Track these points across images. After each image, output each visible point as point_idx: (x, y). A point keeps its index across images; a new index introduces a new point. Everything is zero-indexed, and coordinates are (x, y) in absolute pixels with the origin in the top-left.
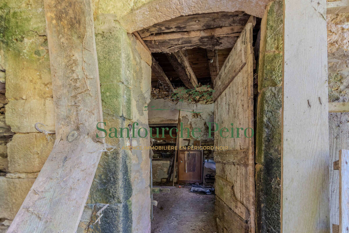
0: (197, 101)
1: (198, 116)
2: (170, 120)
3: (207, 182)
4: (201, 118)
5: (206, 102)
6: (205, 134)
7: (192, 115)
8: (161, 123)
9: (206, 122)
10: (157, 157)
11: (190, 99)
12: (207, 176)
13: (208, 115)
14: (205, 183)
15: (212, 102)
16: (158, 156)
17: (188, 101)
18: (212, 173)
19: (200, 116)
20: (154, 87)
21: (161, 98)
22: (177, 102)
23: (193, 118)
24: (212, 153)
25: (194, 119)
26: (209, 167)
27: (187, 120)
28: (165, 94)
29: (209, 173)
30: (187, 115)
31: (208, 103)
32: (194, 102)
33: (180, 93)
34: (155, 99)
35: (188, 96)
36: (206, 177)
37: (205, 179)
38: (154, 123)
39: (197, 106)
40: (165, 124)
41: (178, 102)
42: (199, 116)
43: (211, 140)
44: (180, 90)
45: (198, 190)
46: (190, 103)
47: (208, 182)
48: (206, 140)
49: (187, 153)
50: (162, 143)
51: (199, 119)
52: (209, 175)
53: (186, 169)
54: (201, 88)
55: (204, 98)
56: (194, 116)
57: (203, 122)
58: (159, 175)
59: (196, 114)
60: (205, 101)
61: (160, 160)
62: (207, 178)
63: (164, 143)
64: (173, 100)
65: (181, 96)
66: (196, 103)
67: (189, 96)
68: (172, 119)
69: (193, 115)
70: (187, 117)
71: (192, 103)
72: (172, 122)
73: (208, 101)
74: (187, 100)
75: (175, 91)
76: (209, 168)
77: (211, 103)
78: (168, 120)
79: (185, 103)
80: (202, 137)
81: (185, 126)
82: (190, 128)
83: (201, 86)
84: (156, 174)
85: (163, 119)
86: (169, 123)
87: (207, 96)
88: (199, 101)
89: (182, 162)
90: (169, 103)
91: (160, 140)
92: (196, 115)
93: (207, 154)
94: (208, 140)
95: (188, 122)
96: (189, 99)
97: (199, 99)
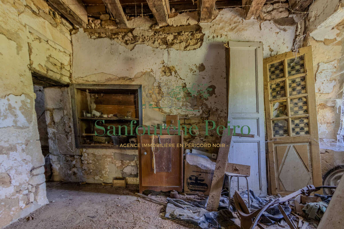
0: (168, 45)
1: (171, 73)
2: (124, 78)
3: (191, 190)
4: (177, 77)
5: (186, 47)
6: (185, 105)
7: (160, 70)
8: (108, 83)
9: (185, 83)
10: (104, 141)
11: (156, 39)
12: (190, 178)
13: (189, 71)
14: (189, 190)
15: (195, 47)
16: (106, 141)
17: (154, 43)
18: (200, 175)
19: (176, 72)
20: (91, 17)
21: (105, 37)
22: (133, 45)
23: (163, 76)
24: (196, 138)
25: (165, 78)
26: (195, 164)
27: (153, 79)
28: (112, 30)
29: (195, 174)
30: (152, 71)
31: (188, 48)
32: (165, 46)
33: (138, 28)
34: (94, 39)
35: (152, 33)
36: (189, 181)
37: (188, 184)
38: (95, 83)
39: (169, 53)
40: (115, 85)
41: (135, 45)
42: (173, 73)
43: (195, 115)
44: (138, 23)
45: (180, 215)
46: (157, 48)
47: (193, 189)
48: (186, 116)
49: (155, 137)
50: (112, 119)
51: (173, 78)
52: (194, 177)
53: (155, 167)
54: (176, 18)
55: (182, 38)
56: (165, 73)
57: (180, 83)
58: (109, 172)
59: (168, 68)
60: (184, 44)
61: (109, 148)
62: (191, 182)
63: (115, 118)
64: (126, 43)
65: (140, 33)
66: (168, 47)
67: (155, 35)
68: (126, 77)
69: (163, 71)
70: (151, 73)
71: (161, 47)
72: (127, 83)
73: (189, 45)
74: (152, 41)
75: (129, 24)
76: (195, 166)
77: (195, 49)
78: (120, 78)
79: (147, 47)
80: (180, 110)
81: (149, 90)
82: (159, 93)
83: (175, 15)
84: (103, 170)
85: (111, 76)
86: (122, 83)
87: (188, 35)
88: (172, 44)
89: (146, 153)
90: (120, 47)
91: (108, 114)
92: (168, 70)
93: (187, 139)
94: (190, 116)
95: (153, 84)
96: (155, 41)
97: (172, 40)
